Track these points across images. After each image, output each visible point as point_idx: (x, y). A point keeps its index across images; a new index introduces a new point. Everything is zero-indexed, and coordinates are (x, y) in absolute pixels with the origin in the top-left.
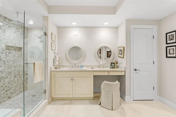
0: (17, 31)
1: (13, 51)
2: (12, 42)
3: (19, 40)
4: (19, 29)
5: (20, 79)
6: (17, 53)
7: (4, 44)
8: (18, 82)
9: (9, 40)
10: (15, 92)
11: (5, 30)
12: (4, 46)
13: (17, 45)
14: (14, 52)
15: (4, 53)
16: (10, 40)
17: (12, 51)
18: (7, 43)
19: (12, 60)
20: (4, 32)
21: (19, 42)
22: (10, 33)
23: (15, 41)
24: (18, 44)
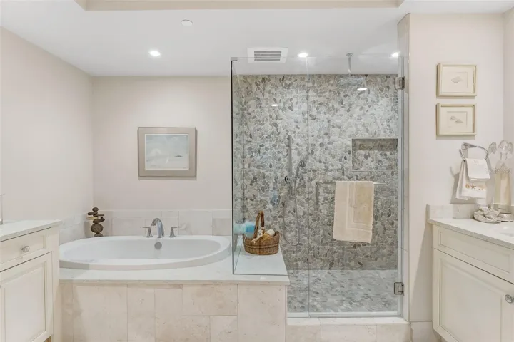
0: (382, 97)
1: (376, 151)
2: (368, 130)
3: (388, 120)
4: (388, 87)
5: (390, 230)
6: (386, 155)
7: (350, 137)
8: (384, 233)
9: (359, 127)
10: (376, 259)
11: (350, 105)
12: (350, 143)
13: (382, 132)
14: (378, 155)
15: (350, 157)
16: (363, 125)
17: (371, 152)
18: (357, 133)
19: (368, 175)
20: (349, 110)
21: (388, 125)
22: (361, 108)
23: (377, 125)
24: (385, 132)
